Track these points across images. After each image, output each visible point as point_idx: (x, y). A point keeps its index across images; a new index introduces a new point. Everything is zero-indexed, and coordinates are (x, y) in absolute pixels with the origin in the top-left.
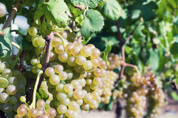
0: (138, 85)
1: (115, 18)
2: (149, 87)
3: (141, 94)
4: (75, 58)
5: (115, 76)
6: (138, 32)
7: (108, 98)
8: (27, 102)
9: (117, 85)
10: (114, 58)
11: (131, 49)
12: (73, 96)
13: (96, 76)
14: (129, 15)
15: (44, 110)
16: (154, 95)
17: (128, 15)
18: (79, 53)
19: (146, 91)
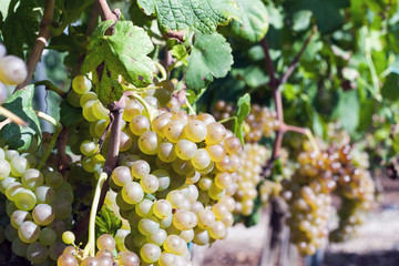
0: (313, 172)
1: (257, 36)
2: (336, 174)
3: (321, 192)
4: (174, 145)
5: (263, 153)
6: (308, 55)
7: (250, 203)
8: (76, 243)
9: (268, 173)
10: (258, 115)
11: (295, 89)
12: (172, 224)
13: (219, 172)
14: (288, 22)
15: (112, 257)
16: (350, 190)
17: (285, 21)
18: (181, 135)
19: (332, 184)
